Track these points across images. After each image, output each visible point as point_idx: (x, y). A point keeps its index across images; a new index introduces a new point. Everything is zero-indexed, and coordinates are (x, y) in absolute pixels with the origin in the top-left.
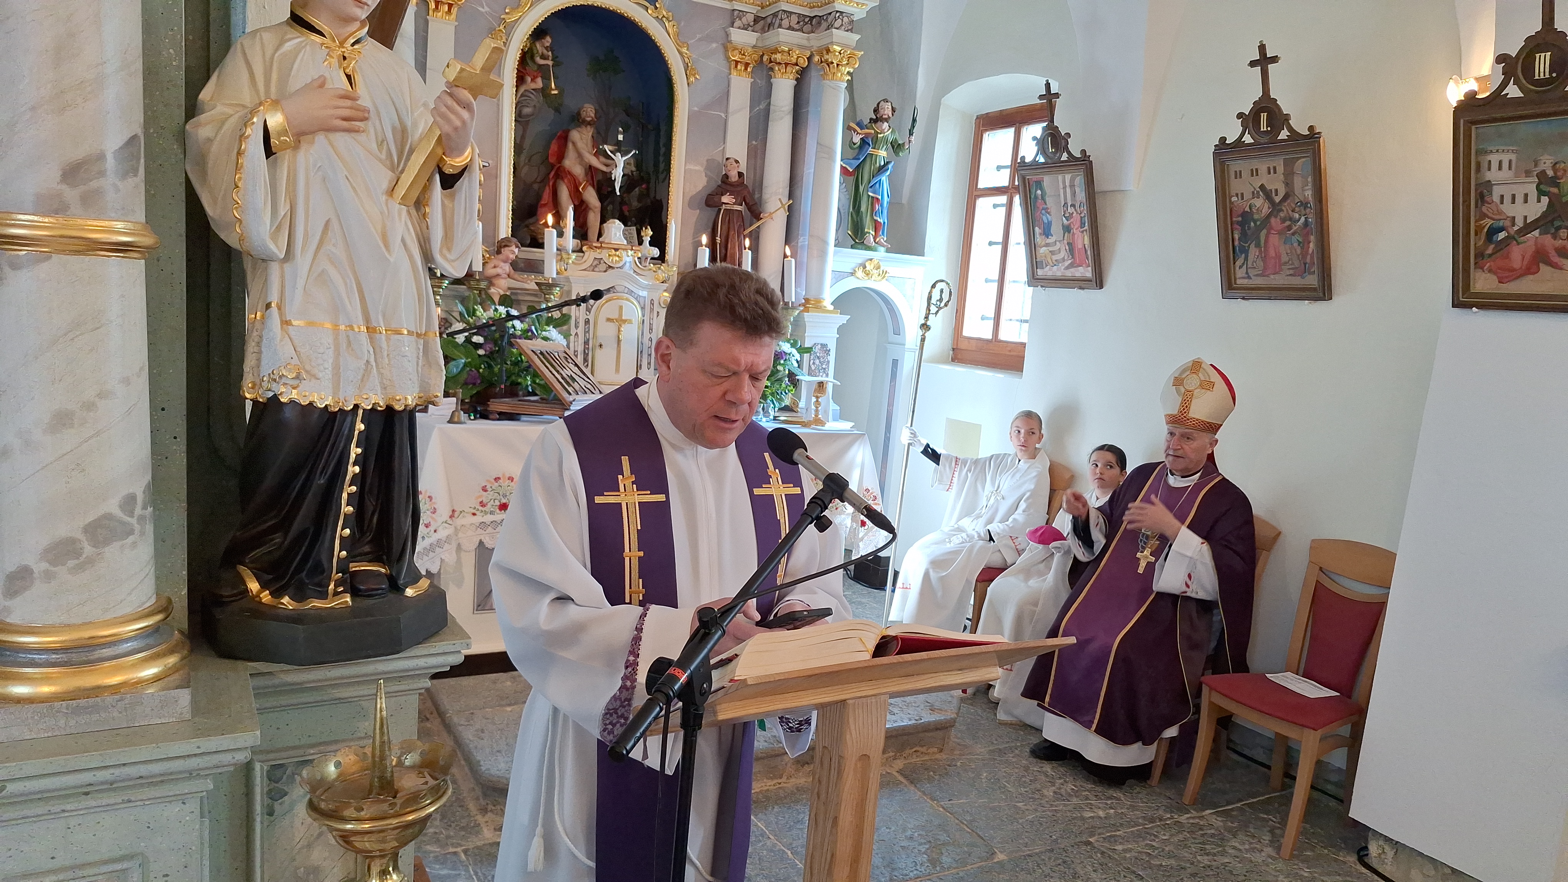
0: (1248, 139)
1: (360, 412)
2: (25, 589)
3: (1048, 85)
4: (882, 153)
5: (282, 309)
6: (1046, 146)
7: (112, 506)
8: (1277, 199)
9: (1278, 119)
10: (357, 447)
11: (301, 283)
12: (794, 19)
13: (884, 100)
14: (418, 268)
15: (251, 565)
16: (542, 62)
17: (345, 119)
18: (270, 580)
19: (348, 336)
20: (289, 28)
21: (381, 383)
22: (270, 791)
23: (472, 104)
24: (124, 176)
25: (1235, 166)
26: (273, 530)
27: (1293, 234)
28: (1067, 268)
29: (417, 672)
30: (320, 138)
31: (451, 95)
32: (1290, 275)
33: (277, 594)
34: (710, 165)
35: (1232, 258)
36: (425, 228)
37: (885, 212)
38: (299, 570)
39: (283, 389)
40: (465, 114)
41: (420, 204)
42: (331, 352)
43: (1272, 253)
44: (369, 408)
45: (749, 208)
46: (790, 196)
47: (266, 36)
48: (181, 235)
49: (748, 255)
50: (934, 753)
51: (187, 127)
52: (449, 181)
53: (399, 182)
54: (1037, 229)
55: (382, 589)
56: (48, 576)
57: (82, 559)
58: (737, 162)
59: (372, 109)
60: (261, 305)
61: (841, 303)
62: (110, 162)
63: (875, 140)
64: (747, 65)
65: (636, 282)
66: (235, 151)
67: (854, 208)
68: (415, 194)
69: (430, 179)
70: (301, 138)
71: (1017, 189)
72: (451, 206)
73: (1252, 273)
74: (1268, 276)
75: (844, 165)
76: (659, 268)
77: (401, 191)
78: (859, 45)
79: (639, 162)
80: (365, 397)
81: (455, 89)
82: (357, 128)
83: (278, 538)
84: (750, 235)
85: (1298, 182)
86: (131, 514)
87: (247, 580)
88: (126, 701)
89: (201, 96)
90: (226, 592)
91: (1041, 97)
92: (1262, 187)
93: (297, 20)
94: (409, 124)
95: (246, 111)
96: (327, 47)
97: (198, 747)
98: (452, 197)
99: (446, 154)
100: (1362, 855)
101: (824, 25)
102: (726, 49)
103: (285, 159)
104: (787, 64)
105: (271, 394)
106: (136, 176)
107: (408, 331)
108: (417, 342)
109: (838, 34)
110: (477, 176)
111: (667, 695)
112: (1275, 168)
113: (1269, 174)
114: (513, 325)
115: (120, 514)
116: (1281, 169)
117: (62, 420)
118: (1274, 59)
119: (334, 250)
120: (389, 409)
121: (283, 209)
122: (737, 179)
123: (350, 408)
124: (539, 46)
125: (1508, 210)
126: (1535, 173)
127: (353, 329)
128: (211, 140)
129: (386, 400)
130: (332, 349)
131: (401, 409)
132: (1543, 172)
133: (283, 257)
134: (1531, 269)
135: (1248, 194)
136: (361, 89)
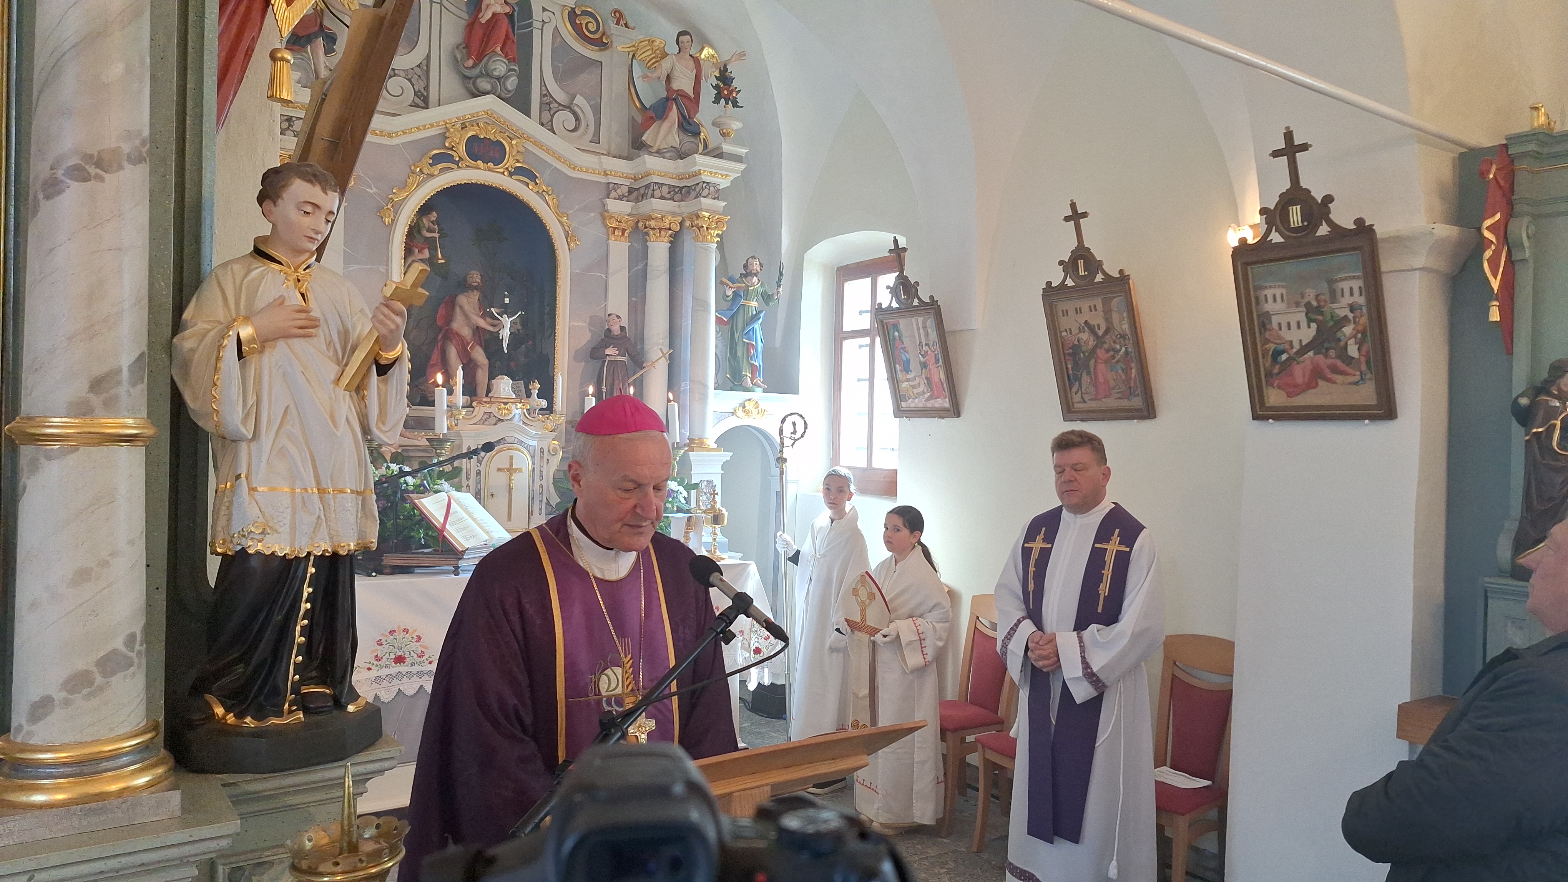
0: (1070, 282)
1: (312, 558)
2: (46, 715)
3: (896, 241)
4: (754, 304)
5: (249, 479)
6: (899, 293)
7: (118, 643)
8: (1100, 333)
9: (1093, 265)
10: (309, 587)
11: (264, 458)
12: (665, 190)
13: (752, 257)
14: (359, 441)
15: (215, 693)
16: (429, 235)
17: (300, 328)
18: (233, 705)
19: (303, 497)
20: (253, 260)
21: (329, 534)
23: (403, 311)
24: (134, 384)
25: (1062, 306)
26: (237, 661)
27: (1117, 362)
28: (927, 400)
30: (281, 343)
31: (385, 306)
33: (240, 715)
34: (593, 321)
35: (1068, 384)
36: (363, 406)
37: (760, 356)
38: (258, 695)
39: (250, 543)
40: (397, 320)
41: (359, 388)
42: (289, 511)
43: (1101, 380)
44: (320, 554)
45: (632, 358)
46: (671, 345)
47: (237, 266)
48: (166, 425)
52: (383, 370)
53: (344, 374)
54: (898, 367)
55: (328, 706)
56: (66, 703)
57: (94, 688)
58: (619, 317)
59: (321, 318)
60: (231, 477)
61: (724, 441)
62: (125, 373)
63: (747, 292)
64: (623, 231)
65: (526, 433)
66: (215, 357)
67: (730, 354)
69: (369, 370)
70: (266, 344)
71: (877, 331)
72: (384, 389)
73: (1086, 397)
74: (1100, 399)
75: (719, 316)
76: (548, 418)
78: (726, 211)
79: (524, 320)
80: (316, 545)
81: (391, 301)
82: (310, 334)
83: (240, 668)
84: (634, 384)
85: (1115, 317)
86: (132, 648)
87: (214, 706)
88: (129, 803)
89: (185, 315)
90: (196, 716)
91: (891, 251)
92: (1086, 322)
93: (260, 253)
94: (349, 327)
95: (221, 326)
96: (285, 273)
97: (191, 836)
98: (386, 382)
99: (382, 350)
101: (693, 194)
102: (604, 219)
103: (251, 360)
104: (660, 229)
105: (239, 548)
106: (143, 383)
107: (351, 489)
108: (357, 498)
109: (706, 201)
112: (1095, 306)
113: (1091, 311)
114: (405, 481)
115: (124, 649)
116: (1100, 307)
117: (83, 575)
118: (1084, 215)
119: (292, 430)
120: (335, 554)
121: (251, 400)
122: (619, 332)
123: (304, 555)
124: (425, 221)
125: (1286, 335)
126: (1303, 304)
127: (306, 490)
128: (193, 350)
129: (333, 546)
130: (290, 508)
131: (345, 554)
132: (1309, 303)
133: (250, 437)
134: (1311, 384)
135: (1075, 330)
136: (312, 303)
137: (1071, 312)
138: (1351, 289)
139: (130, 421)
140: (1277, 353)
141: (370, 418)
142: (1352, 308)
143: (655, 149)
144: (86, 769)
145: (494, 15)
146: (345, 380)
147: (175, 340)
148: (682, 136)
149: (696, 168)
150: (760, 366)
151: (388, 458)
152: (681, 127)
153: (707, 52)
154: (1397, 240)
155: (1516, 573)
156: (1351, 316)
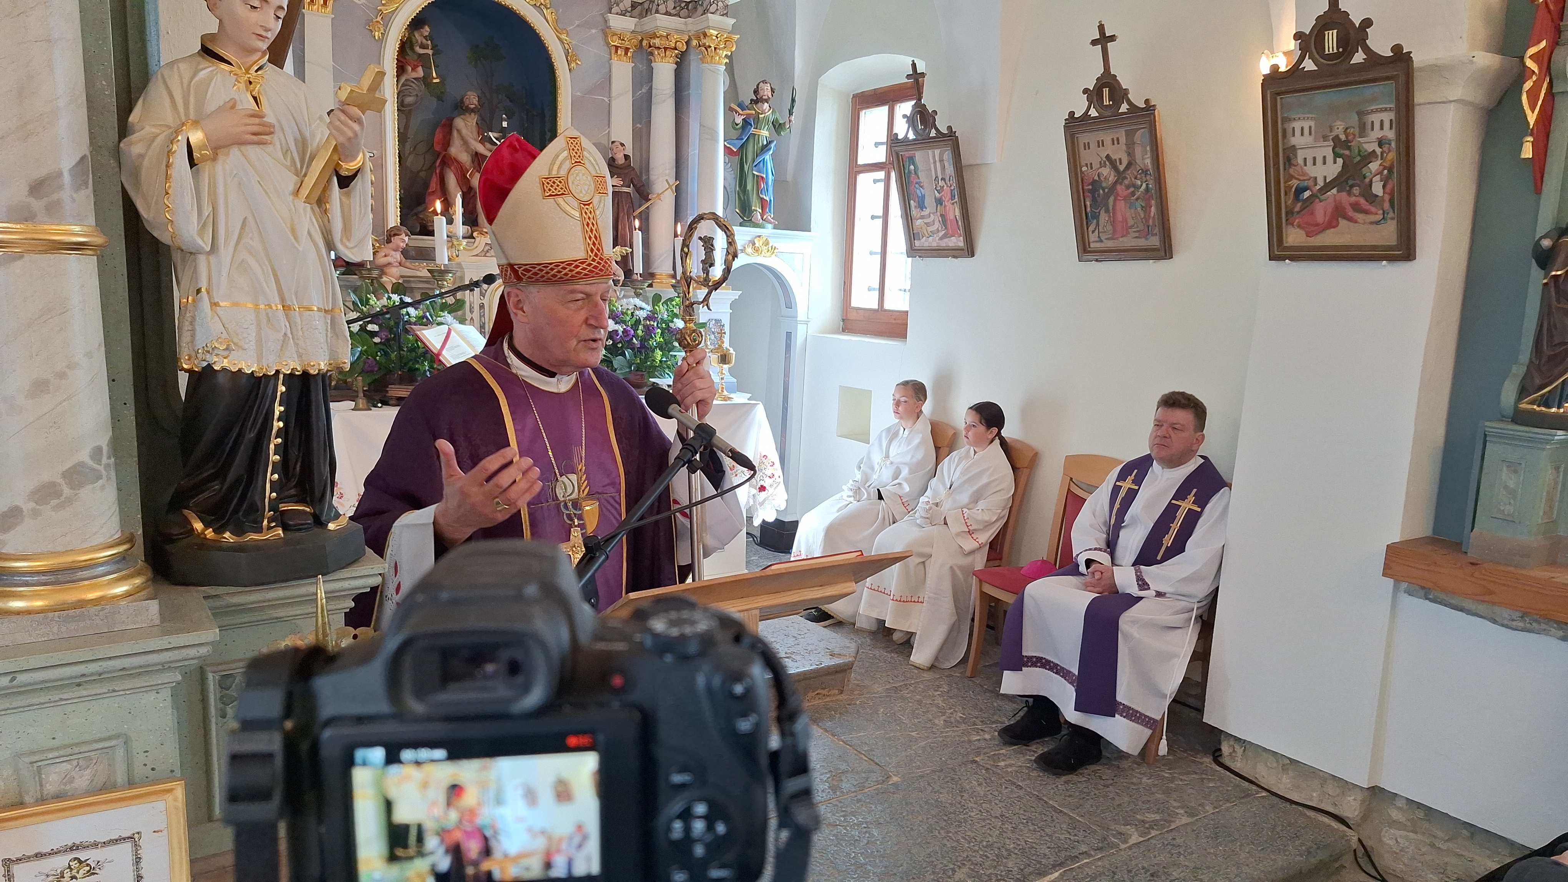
0: (1093, 113)
1: (281, 376)
2: (17, 525)
3: (914, 65)
4: (765, 133)
5: (210, 294)
6: (916, 124)
7: (82, 456)
8: (1122, 168)
9: (1119, 94)
10: (280, 405)
11: (225, 271)
12: (671, 7)
13: (763, 82)
14: (323, 257)
15: (194, 509)
16: (422, 51)
17: (254, 134)
18: (212, 520)
19: (267, 314)
20: (200, 59)
21: (297, 352)
22: (221, 698)
23: (361, 117)
24: (77, 189)
25: (1084, 138)
26: (212, 478)
27: (1137, 199)
28: (941, 239)
29: (343, 593)
30: (235, 151)
31: (343, 111)
32: (1136, 237)
33: (219, 531)
35: (1085, 223)
36: (325, 219)
37: (771, 190)
38: (236, 511)
39: (216, 359)
40: (356, 127)
41: (321, 201)
42: (254, 327)
43: (1119, 218)
44: (289, 372)
45: (637, 189)
46: (677, 177)
47: (183, 66)
48: (120, 235)
49: (638, 236)
50: (834, 695)
52: (345, 182)
54: (910, 202)
55: (309, 524)
56: (35, 513)
57: (62, 500)
58: (622, 145)
59: (276, 124)
60: (193, 290)
62: (67, 178)
63: (757, 120)
64: (627, 50)
66: (164, 164)
67: (740, 187)
68: (317, 193)
69: (329, 181)
70: (218, 151)
71: (892, 165)
72: (347, 202)
73: (1103, 236)
74: (1117, 239)
75: (728, 146)
77: (305, 192)
78: (734, 31)
80: (284, 364)
81: (347, 107)
82: (265, 141)
83: (216, 486)
85: (1138, 151)
86: (99, 462)
87: (192, 521)
88: (106, 612)
89: (131, 119)
90: (175, 531)
91: (909, 76)
92: (1108, 157)
93: (207, 52)
94: (308, 135)
95: (171, 130)
96: (234, 74)
98: (348, 195)
99: (342, 160)
100: (1217, 756)
101: (700, 9)
102: (606, 37)
103: (206, 169)
104: (666, 49)
105: (205, 364)
106: (86, 188)
107: (318, 308)
108: (325, 317)
109: (713, 19)
110: (368, 177)
112: (1118, 139)
113: (1113, 144)
114: (407, 312)
115: (88, 462)
116: (1123, 140)
117: (40, 387)
118: (1112, 38)
119: (250, 242)
120: (305, 374)
121: (207, 211)
122: (623, 161)
123: (272, 373)
124: (417, 36)
125: (1312, 171)
126: (1331, 137)
127: (271, 308)
128: (141, 156)
129: (302, 365)
130: (255, 324)
131: (315, 373)
132: (1337, 136)
133: (208, 249)
134: (1332, 224)
135: (1096, 165)
136: (266, 108)
137: (1093, 145)
138: (1382, 122)
139: (77, 229)
140: (1300, 191)
141: (333, 232)
142: (1381, 142)
147: (122, 145)
150: (770, 200)
151: (389, 288)
154: (1435, 69)
155: (1520, 418)
156: (1378, 151)
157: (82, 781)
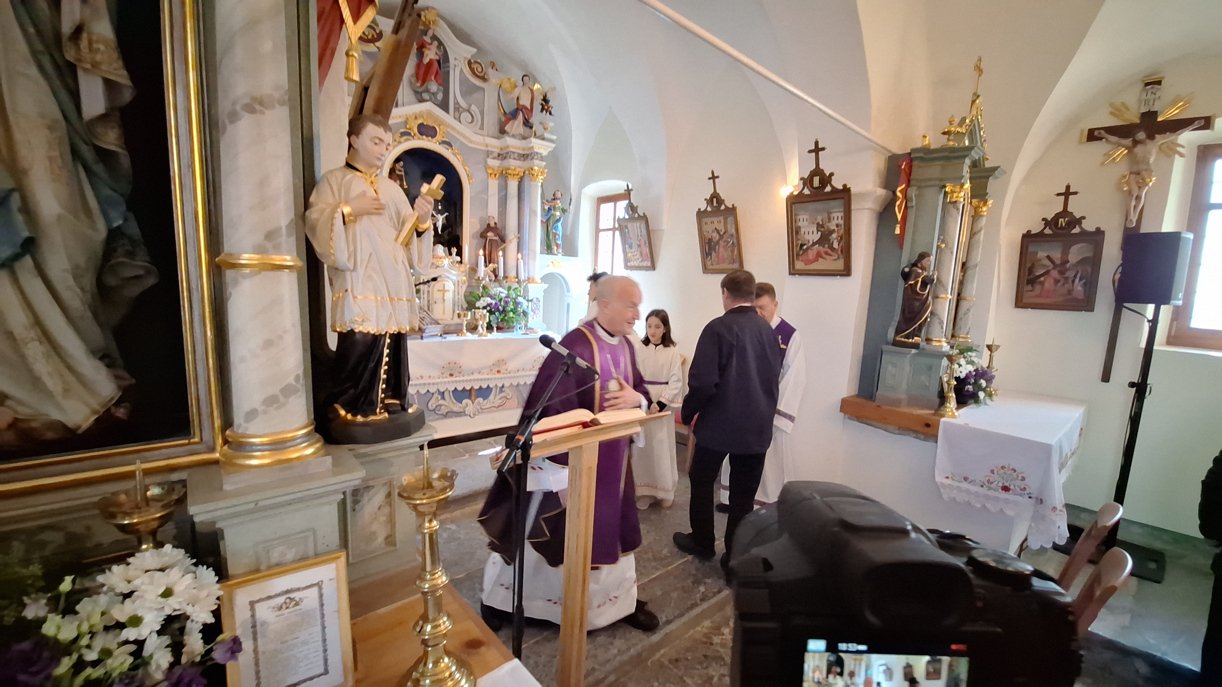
0: (709, 209)
1: (388, 335)
2: (255, 418)
3: (628, 186)
4: (558, 214)
5: (354, 293)
6: (628, 211)
7: (291, 380)
9: (720, 202)
10: (387, 349)
11: (360, 280)
12: (516, 155)
13: (557, 191)
15: (340, 404)
16: (399, 173)
17: (376, 209)
18: (350, 410)
19: (382, 303)
20: (347, 170)
21: (395, 322)
24: (289, 237)
25: (705, 220)
26: (350, 388)
27: (728, 247)
28: (640, 263)
29: (414, 445)
30: (365, 218)
31: (423, 198)
33: (355, 415)
34: (481, 219)
35: (706, 257)
36: (410, 254)
37: (560, 239)
38: (363, 405)
39: (356, 326)
40: (429, 206)
41: (407, 244)
42: (375, 309)
43: (721, 255)
44: (392, 332)
45: (500, 238)
46: (519, 233)
47: (337, 172)
49: (501, 260)
51: (307, 213)
52: (419, 234)
54: (627, 246)
55: (399, 410)
56: (265, 412)
57: (279, 404)
58: (494, 217)
59: (386, 205)
60: (342, 290)
61: (544, 279)
62: (284, 230)
63: (554, 207)
64: (495, 175)
65: (451, 273)
66: (330, 224)
67: (547, 238)
69: (413, 234)
70: (357, 218)
71: (617, 229)
72: (420, 245)
73: (713, 263)
74: (720, 264)
75: (542, 219)
76: (461, 266)
78: (546, 167)
80: (390, 328)
81: (426, 197)
82: (381, 213)
83: (352, 391)
84: (502, 250)
85: (729, 226)
86: (299, 383)
87: (340, 410)
88: (304, 463)
89: (311, 200)
90: (330, 416)
91: (625, 190)
92: (715, 228)
93: (350, 166)
94: (400, 210)
95: (333, 206)
96: (363, 177)
98: (421, 241)
99: (421, 223)
101: (529, 158)
102: (485, 167)
103: (351, 226)
104: (514, 175)
105: (349, 329)
106: (292, 236)
107: (406, 299)
108: (408, 303)
109: (536, 162)
111: (517, 446)
115: (294, 383)
116: (722, 221)
117: (268, 344)
118: (718, 177)
119: (373, 265)
120: (399, 333)
121: (351, 249)
122: (494, 225)
123: (384, 333)
124: (397, 165)
125: (807, 237)
126: (816, 223)
127: (384, 299)
128: (317, 220)
129: (398, 329)
131: (403, 332)
132: (818, 223)
133: (351, 269)
134: (816, 260)
135: (711, 232)
136: (380, 196)
138: (838, 217)
139: (289, 258)
140: (802, 245)
141: (413, 261)
142: (837, 226)
143: (511, 134)
144: (278, 446)
145: (431, 60)
146: (401, 239)
148: (525, 128)
149: (532, 145)
150: (560, 244)
152: (524, 123)
153: (537, 86)
154: (862, 196)
155: (895, 343)
156: (836, 229)
157: (290, 555)
